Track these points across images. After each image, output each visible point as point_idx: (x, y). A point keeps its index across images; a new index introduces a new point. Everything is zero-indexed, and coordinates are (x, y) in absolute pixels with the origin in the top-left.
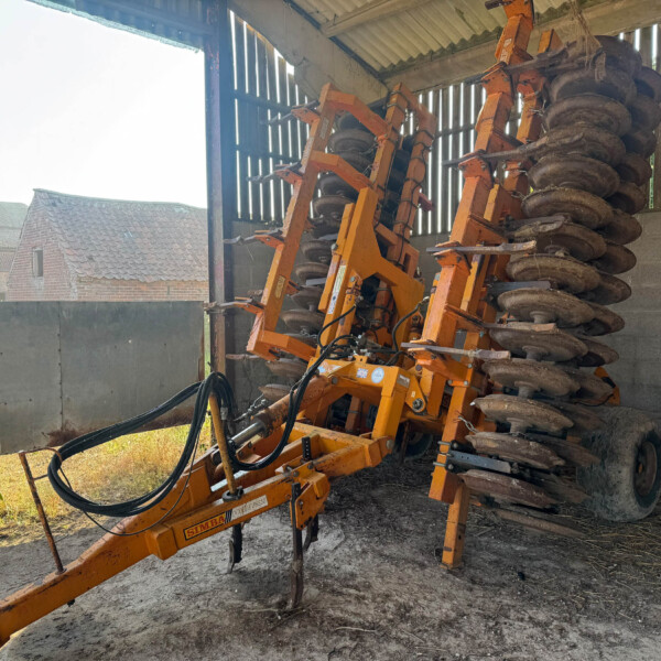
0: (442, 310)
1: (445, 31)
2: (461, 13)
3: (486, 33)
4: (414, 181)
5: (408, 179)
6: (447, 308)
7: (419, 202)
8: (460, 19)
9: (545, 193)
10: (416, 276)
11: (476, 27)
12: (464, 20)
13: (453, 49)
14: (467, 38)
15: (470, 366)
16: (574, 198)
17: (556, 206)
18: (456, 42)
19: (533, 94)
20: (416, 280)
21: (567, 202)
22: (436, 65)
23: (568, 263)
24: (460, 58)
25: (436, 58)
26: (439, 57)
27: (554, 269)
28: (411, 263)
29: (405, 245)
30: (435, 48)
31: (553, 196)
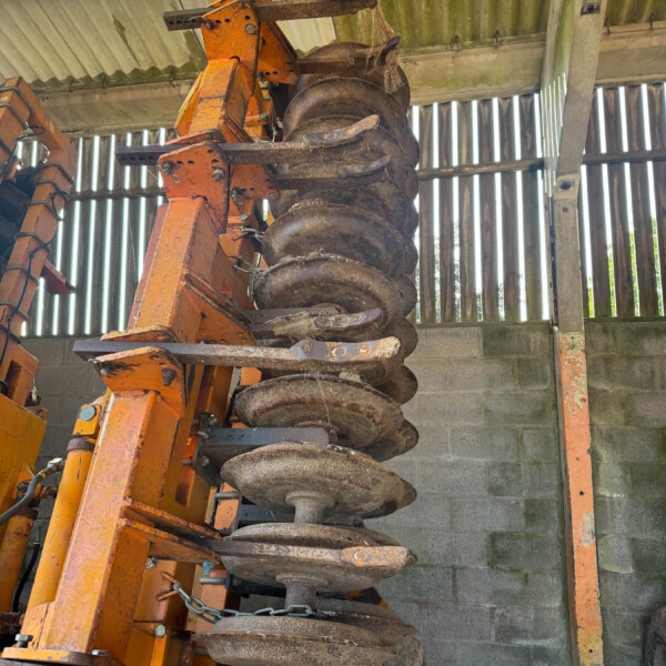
0: (116, 521)
1: (95, 51)
2: (121, 29)
3: (154, 69)
4: (35, 238)
5: (25, 235)
6: (128, 513)
7: (42, 275)
8: (119, 38)
9: (307, 263)
10: (29, 403)
11: (141, 57)
12: (126, 42)
13: (104, 82)
14: (127, 70)
15: (161, 630)
16: (357, 277)
17: (322, 289)
18: (110, 72)
19: (256, 117)
20: (30, 411)
21: (343, 284)
22: (77, 100)
23: (363, 393)
24: (113, 97)
25: (76, 89)
26: (82, 88)
27: (338, 404)
28: (22, 379)
29: (12, 345)
30: (78, 74)
31: (321, 271)
